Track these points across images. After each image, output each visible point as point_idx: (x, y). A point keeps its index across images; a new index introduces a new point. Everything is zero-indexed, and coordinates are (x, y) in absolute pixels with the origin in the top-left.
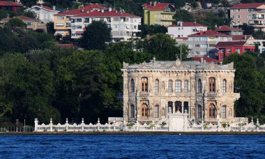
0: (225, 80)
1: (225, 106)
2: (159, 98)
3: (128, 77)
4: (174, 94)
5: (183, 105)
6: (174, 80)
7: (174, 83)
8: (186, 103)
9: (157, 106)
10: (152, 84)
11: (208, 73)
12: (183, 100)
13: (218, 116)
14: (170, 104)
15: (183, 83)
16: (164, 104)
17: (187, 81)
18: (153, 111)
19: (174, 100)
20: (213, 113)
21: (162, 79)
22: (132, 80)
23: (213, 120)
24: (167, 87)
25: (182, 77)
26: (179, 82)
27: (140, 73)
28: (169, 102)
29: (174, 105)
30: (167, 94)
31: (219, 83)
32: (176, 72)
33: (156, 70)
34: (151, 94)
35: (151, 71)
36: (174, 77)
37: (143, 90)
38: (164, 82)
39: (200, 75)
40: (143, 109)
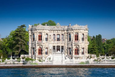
0: (83, 34)
1: (83, 48)
2: (48, 44)
3: (32, 33)
4: (56, 42)
5: (61, 48)
6: (56, 35)
7: (56, 36)
8: (62, 47)
9: (47, 48)
10: (44, 37)
11: (74, 30)
12: (61, 45)
13: (80, 54)
15: (61, 36)
16: (51, 47)
17: (62, 35)
18: (44, 51)
19: (56, 45)
20: (77, 52)
21: (49, 34)
22: (33, 34)
23: (77, 56)
24: (52, 38)
25: (60, 33)
26: (59, 36)
27: (38, 30)
28: (53, 46)
29: (56, 48)
30: (52, 42)
31: (80, 36)
32: (57, 30)
33: (46, 29)
34: (43, 42)
35: (44, 29)
36: (56, 33)
37: (39, 40)
38: (50, 36)
39: (70, 31)
40: (39, 50)
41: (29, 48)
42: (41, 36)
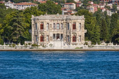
0: (80, 23)
1: (80, 36)
2: (49, 32)
3: (34, 22)
4: (56, 30)
5: (60, 35)
7: (56, 25)
8: (62, 35)
9: (48, 36)
10: (45, 26)
11: (72, 20)
12: (60, 33)
13: (77, 41)
14: (54, 35)
15: (60, 25)
16: (51, 35)
17: (62, 24)
18: (46, 38)
19: (56, 33)
20: (75, 39)
21: (50, 23)
22: (36, 23)
23: (75, 43)
24: (53, 27)
25: (60, 22)
26: (59, 25)
27: (40, 20)
28: (54, 34)
29: (56, 36)
30: (53, 30)
31: (78, 25)
32: (57, 20)
33: (47, 19)
34: (45, 31)
35: (45, 19)
36: (56, 22)
37: (41, 28)
38: (51, 25)
39: (68, 21)
40: (41, 38)
41: (32, 35)
42: (43, 25)
